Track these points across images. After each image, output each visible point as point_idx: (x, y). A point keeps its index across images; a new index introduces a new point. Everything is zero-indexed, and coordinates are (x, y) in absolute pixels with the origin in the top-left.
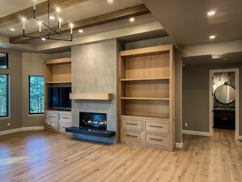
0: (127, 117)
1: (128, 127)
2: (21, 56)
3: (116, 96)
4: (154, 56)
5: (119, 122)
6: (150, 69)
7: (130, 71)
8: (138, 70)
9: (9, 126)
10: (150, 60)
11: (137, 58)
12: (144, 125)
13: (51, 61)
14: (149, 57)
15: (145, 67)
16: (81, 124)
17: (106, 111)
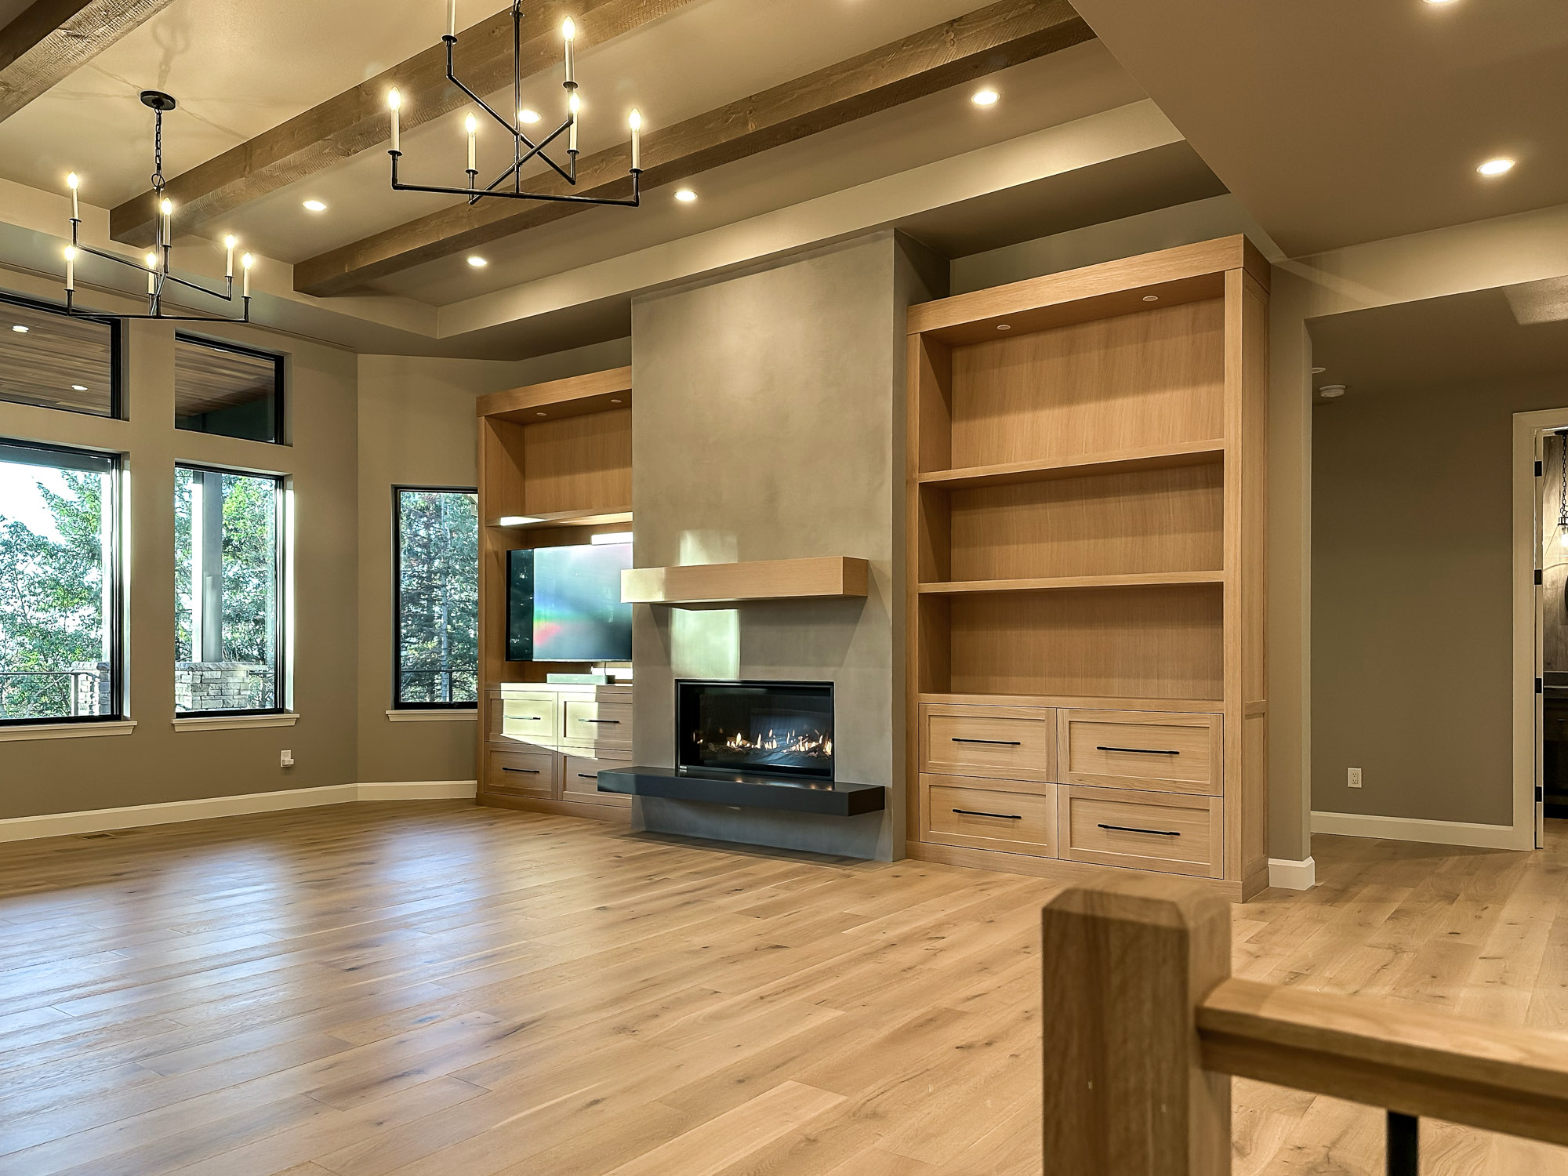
0: (958, 702)
1: (967, 761)
2: (351, 375)
3: (889, 573)
4: (1132, 324)
5: (908, 734)
6: (1103, 404)
7: (978, 424)
8: (1027, 416)
9: (287, 768)
10: (1107, 347)
11: (1026, 344)
12: (1063, 747)
13: (519, 393)
14: (1096, 330)
15: (1070, 396)
16: (687, 752)
17: (832, 669)
